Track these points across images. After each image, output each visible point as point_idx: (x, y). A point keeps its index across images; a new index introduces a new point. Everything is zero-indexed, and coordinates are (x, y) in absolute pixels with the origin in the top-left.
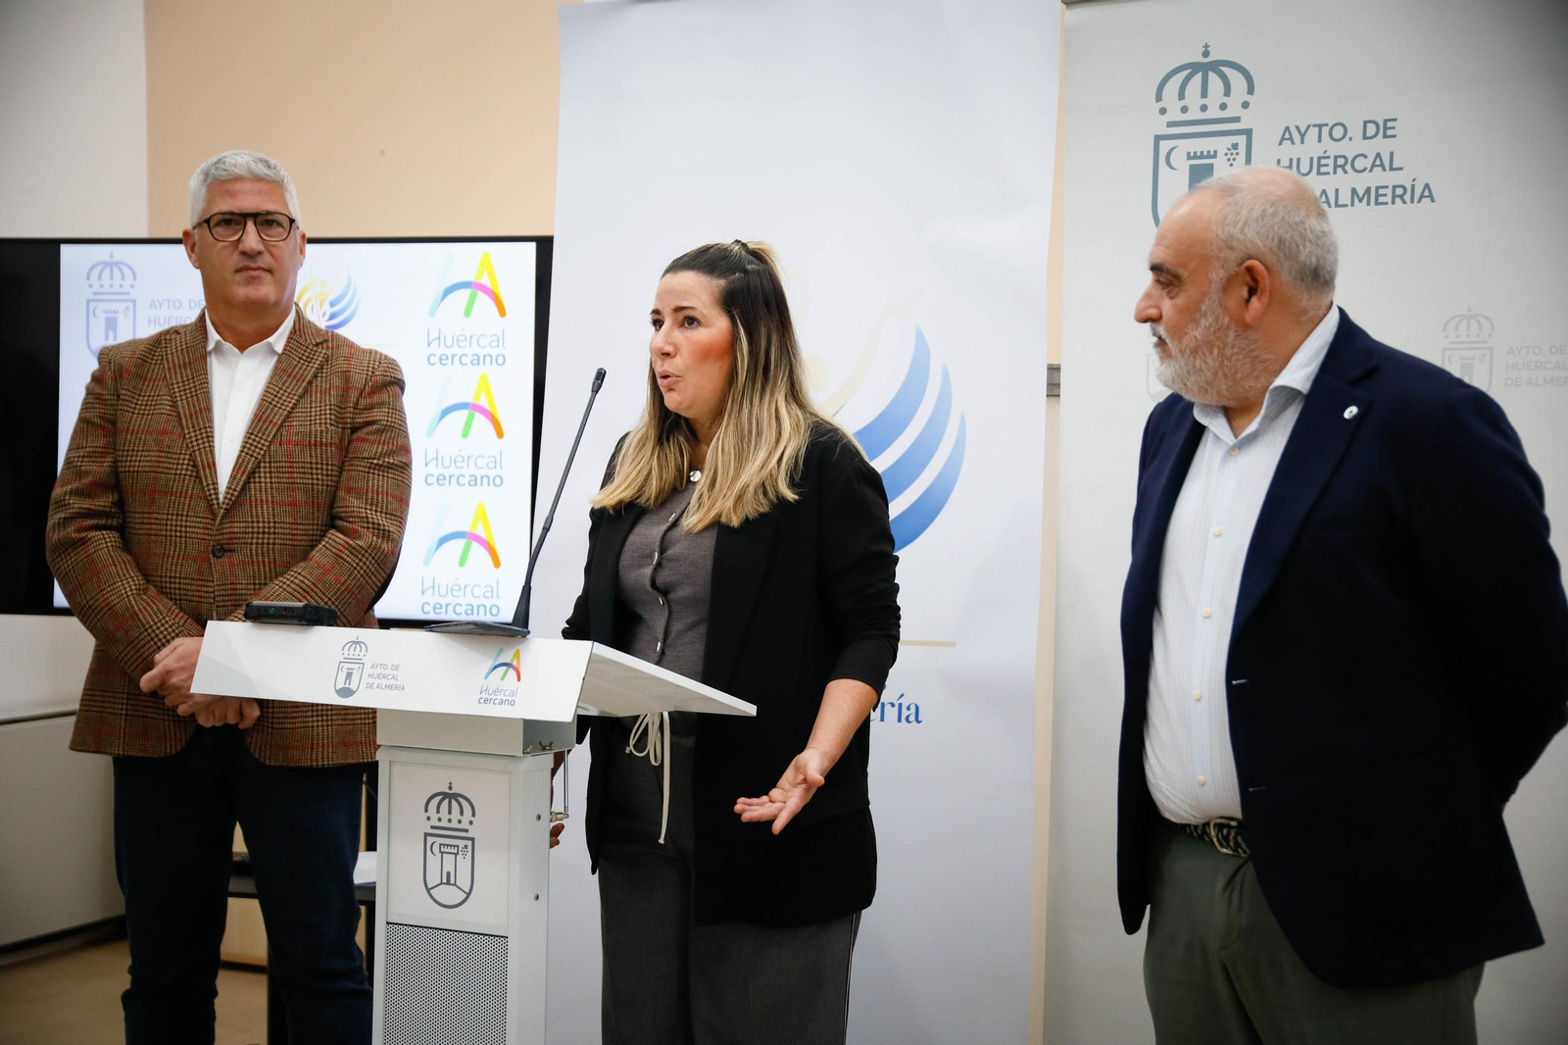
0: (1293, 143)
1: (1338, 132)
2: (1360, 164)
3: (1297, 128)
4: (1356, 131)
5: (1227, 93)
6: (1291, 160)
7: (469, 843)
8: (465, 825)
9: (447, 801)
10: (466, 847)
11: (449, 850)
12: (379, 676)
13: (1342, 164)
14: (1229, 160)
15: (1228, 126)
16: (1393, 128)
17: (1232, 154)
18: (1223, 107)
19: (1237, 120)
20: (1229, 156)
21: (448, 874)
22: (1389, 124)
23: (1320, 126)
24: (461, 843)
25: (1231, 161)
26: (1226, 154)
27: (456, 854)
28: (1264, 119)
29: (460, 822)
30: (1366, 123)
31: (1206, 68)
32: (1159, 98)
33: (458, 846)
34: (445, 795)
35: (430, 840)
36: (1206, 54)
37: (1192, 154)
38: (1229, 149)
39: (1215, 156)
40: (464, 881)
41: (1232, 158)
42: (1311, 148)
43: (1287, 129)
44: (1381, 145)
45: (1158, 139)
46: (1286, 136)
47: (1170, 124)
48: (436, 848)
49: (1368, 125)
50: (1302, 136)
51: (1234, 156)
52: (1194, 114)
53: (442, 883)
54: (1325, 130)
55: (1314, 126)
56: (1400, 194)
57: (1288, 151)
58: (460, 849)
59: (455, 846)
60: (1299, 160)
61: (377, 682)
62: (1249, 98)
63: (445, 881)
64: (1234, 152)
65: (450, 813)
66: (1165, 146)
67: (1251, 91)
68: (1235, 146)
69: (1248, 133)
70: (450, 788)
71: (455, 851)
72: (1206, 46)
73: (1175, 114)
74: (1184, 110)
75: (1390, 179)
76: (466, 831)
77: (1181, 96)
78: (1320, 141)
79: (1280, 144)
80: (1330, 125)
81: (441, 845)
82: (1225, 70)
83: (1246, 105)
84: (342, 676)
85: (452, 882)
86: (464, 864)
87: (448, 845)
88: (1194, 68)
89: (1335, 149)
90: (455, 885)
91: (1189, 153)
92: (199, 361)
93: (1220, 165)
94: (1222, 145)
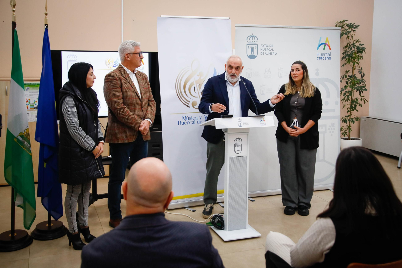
1: (267, 46)
4: (269, 46)
5: (255, 40)
11: (238, 146)
13: (268, 50)
15: (255, 44)
19: (256, 43)
21: (238, 149)
23: (265, 45)
24: (240, 145)
28: (259, 43)
31: (252, 36)
32: (247, 40)
36: (252, 35)
39: (254, 47)
40: (240, 150)
42: (264, 48)
43: (262, 45)
44: (271, 48)
45: (247, 45)
47: (248, 43)
48: (236, 146)
51: (256, 48)
52: (251, 42)
56: (274, 54)
57: (262, 48)
61: (245, 124)
66: (248, 46)
67: (257, 40)
68: (256, 46)
69: (257, 45)
70: (238, 138)
73: (249, 42)
74: (250, 41)
75: (273, 52)
76: (241, 143)
77: (250, 40)
82: (255, 37)
88: (251, 36)
89: (267, 48)
92: (128, 75)
93: (254, 48)
94: (254, 46)
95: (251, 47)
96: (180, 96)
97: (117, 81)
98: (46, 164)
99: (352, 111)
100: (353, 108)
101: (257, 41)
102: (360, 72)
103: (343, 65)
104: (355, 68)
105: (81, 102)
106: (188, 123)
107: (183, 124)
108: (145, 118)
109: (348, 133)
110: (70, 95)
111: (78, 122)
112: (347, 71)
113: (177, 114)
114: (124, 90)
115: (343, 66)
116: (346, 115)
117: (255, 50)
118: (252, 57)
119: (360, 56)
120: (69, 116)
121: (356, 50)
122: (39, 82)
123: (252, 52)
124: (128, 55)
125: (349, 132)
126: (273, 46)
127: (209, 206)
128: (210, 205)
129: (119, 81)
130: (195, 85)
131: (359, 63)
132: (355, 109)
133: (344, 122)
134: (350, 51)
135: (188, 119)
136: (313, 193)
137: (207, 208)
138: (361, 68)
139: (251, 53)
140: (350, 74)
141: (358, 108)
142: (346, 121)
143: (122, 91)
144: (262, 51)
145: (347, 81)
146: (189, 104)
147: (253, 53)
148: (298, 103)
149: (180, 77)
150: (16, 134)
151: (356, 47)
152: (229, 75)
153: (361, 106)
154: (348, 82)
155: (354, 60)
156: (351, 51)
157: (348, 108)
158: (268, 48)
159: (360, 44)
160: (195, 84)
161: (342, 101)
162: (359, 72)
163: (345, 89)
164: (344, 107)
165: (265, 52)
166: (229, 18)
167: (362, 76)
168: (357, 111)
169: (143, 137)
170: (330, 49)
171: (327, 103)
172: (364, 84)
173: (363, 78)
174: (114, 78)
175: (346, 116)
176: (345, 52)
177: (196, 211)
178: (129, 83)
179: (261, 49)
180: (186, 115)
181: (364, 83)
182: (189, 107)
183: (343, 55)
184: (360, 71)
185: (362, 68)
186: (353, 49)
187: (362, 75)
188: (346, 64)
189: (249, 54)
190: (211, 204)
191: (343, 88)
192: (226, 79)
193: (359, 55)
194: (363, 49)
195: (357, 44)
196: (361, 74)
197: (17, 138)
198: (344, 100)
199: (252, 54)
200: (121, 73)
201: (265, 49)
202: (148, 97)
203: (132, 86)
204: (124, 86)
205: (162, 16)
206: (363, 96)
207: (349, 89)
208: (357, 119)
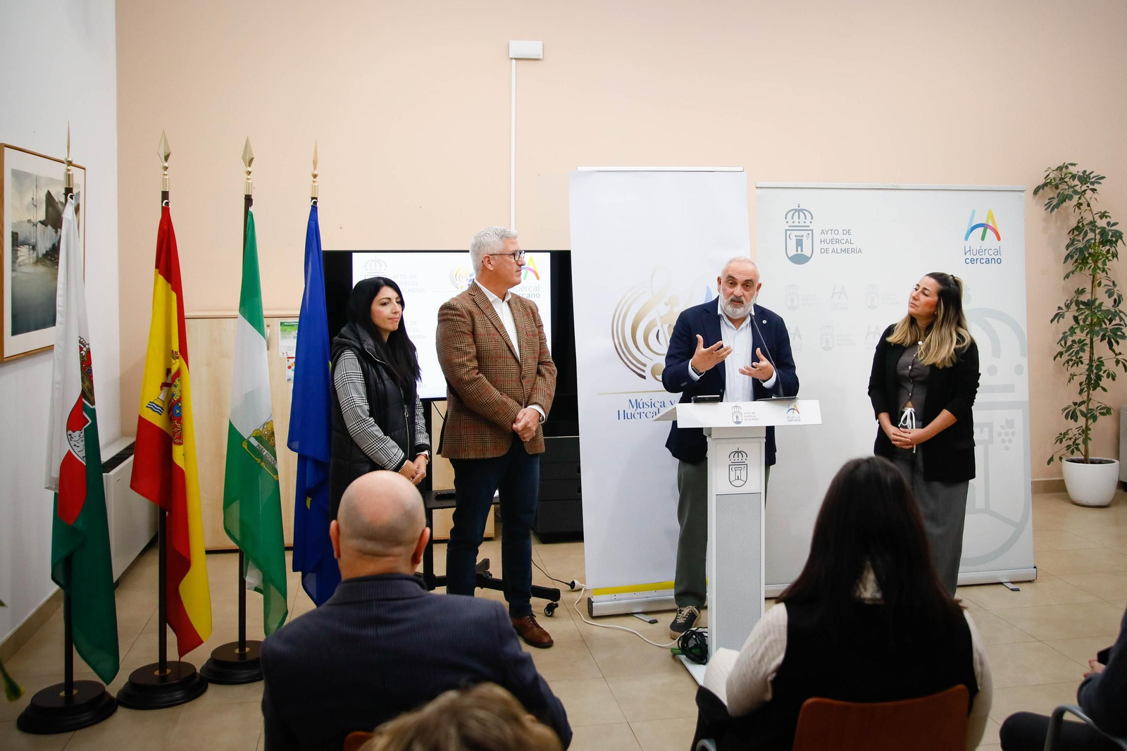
0: (824, 234)
1: (836, 232)
2: (843, 241)
3: (825, 230)
4: (841, 232)
5: (806, 218)
9: (737, 454)
13: (838, 241)
15: (805, 228)
18: (804, 222)
19: (809, 226)
20: (807, 237)
22: (849, 231)
23: (832, 230)
28: (816, 226)
31: (799, 211)
32: (786, 218)
34: (736, 452)
35: (731, 466)
36: (799, 207)
38: (807, 235)
39: (803, 236)
42: (829, 236)
43: (823, 230)
44: (847, 237)
45: (786, 230)
46: (822, 232)
47: (789, 226)
48: (734, 469)
49: (844, 231)
50: (827, 233)
51: (809, 237)
52: (796, 224)
55: (830, 230)
56: (853, 251)
57: (823, 237)
60: (826, 239)
62: (812, 220)
65: (738, 457)
66: (788, 233)
67: (812, 218)
68: (809, 234)
69: (812, 230)
70: (739, 449)
72: (799, 204)
73: (791, 223)
74: (793, 222)
75: (851, 246)
76: (745, 462)
77: (792, 218)
78: (831, 234)
79: (821, 234)
80: (834, 230)
82: (804, 212)
88: (796, 210)
89: (836, 237)
91: (795, 235)
92: (490, 306)
93: (804, 239)
94: (804, 233)
95: (797, 236)
96: (623, 352)
97: (463, 320)
98: (311, 501)
99: (1091, 392)
100: (1093, 382)
101: (811, 222)
102: (1110, 294)
103: (1067, 276)
104: (1100, 282)
105: (374, 364)
106: (643, 415)
107: (629, 417)
108: (530, 403)
109: (1082, 447)
110: (350, 347)
111: (367, 407)
112: (1078, 289)
113: (617, 393)
114: (478, 339)
115: (1068, 278)
116: (1076, 401)
117: (807, 243)
118: (799, 259)
119: (1111, 252)
120: (347, 393)
121: (1098, 237)
122: (297, 320)
123: (799, 248)
124: (489, 257)
125: (1085, 442)
126: (852, 232)
127: (686, 611)
128: (688, 610)
129: (468, 319)
130: (659, 327)
131: (1108, 271)
132: (1099, 385)
133: (1069, 418)
134: (1083, 239)
135: (641, 406)
136: (957, 591)
137: (681, 615)
138: (1114, 283)
139: (797, 251)
140: (1085, 298)
141: (1105, 382)
142: (1075, 417)
143: (475, 341)
144: (825, 246)
145: (1076, 314)
146: (644, 371)
147: (802, 251)
148: (916, 369)
149: (622, 308)
150: (246, 431)
151: (1098, 231)
152: (726, 301)
153: (1114, 379)
154: (1079, 318)
155: (1096, 262)
156: (1085, 240)
157: (1081, 384)
158: (840, 237)
159: (1108, 224)
160: (659, 323)
161: (1066, 365)
162: (1106, 293)
163: (1071, 335)
164: (1070, 381)
165: (831, 247)
166: (741, 169)
167: (1117, 302)
168: (1104, 390)
169: (526, 446)
170: (999, 238)
171: (993, 370)
172: (1122, 323)
173: (1121, 307)
174: (458, 313)
175: (1075, 404)
176: (1072, 243)
177: (657, 622)
178: (492, 323)
179: (823, 240)
180: (639, 397)
181: (1121, 319)
182: (644, 377)
183: (1067, 250)
184: (1109, 290)
185: (1116, 283)
186: (1091, 235)
187: (1115, 300)
188: (1073, 272)
189: (792, 252)
190: (691, 606)
191: (1066, 332)
192: (719, 312)
193: (1108, 252)
194: (1118, 235)
195: (1102, 223)
196: (1113, 299)
197: (248, 442)
198: (1071, 363)
199: (799, 252)
200: (474, 301)
201: (831, 241)
202: (537, 355)
203: (499, 329)
204: (480, 330)
205: (580, 168)
206: (1120, 354)
207: (1079, 335)
208: (1107, 411)
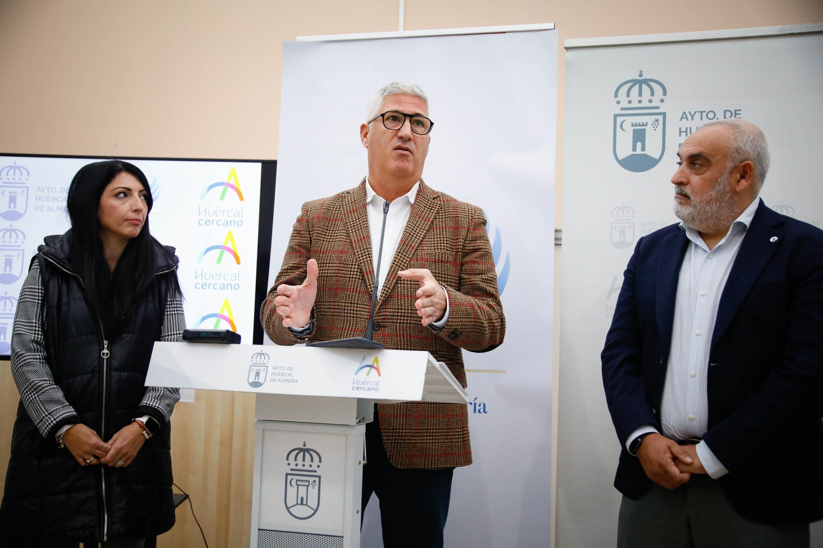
0: (687, 120)
1: (711, 115)
3: (690, 112)
4: (720, 114)
5: (652, 94)
6: (687, 128)
7: (317, 479)
8: (314, 468)
9: (302, 453)
10: (315, 481)
11: (303, 483)
12: (279, 374)
14: (654, 127)
15: (652, 110)
16: (740, 114)
17: (655, 124)
18: (650, 101)
19: (658, 108)
20: (654, 125)
21: (302, 499)
22: (737, 112)
23: (702, 112)
24: (311, 479)
25: (655, 128)
26: (652, 124)
27: (308, 486)
28: (672, 108)
29: (311, 466)
30: (725, 111)
31: (641, 82)
32: (616, 96)
33: (309, 481)
34: (301, 450)
35: (290, 477)
36: (641, 75)
37: (634, 124)
38: (654, 122)
39: (646, 125)
40: (313, 503)
41: (655, 126)
42: (696, 123)
43: (684, 113)
45: (616, 116)
46: (684, 116)
47: (622, 109)
48: (294, 483)
49: (727, 112)
50: (692, 117)
51: (657, 125)
52: (636, 105)
53: (297, 504)
54: (704, 114)
55: (699, 112)
57: (685, 124)
58: (311, 483)
59: (307, 481)
60: (691, 128)
61: (278, 378)
62: (664, 97)
63: (299, 502)
64: (657, 123)
65: (304, 460)
66: (619, 120)
67: (665, 93)
68: (657, 121)
69: (664, 114)
70: (304, 445)
71: (307, 484)
72: (641, 72)
73: (625, 104)
74: (630, 102)
76: (315, 471)
77: (628, 95)
78: (701, 119)
79: (681, 120)
80: (706, 112)
81: (297, 480)
82: (651, 83)
83: (662, 101)
84: (253, 374)
85: (305, 503)
86: (313, 492)
87: (302, 481)
88: (635, 82)
90: (306, 505)
91: (632, 124)
93: (649, 130)
94: (650, 120)
95: (636, 125)
117: (653, 136)
118: (639, 163)
123: (639, 145)
139: (634, 149)
147: (643, 149)
166: (551, 26)
179: (683, 129)
199: (639, 151)
205: (300, 39)
